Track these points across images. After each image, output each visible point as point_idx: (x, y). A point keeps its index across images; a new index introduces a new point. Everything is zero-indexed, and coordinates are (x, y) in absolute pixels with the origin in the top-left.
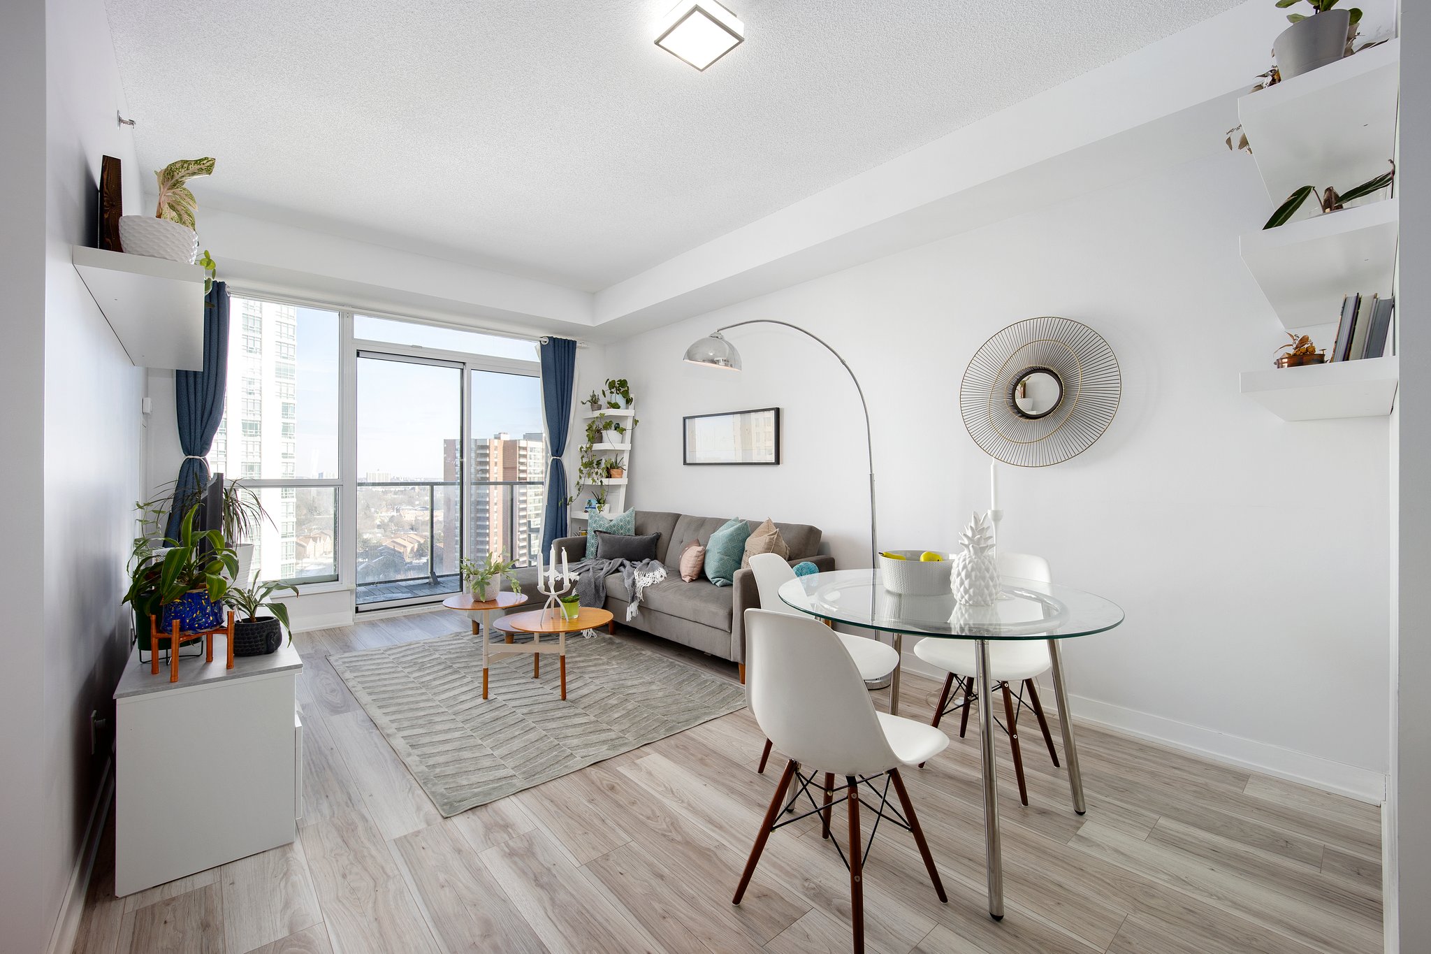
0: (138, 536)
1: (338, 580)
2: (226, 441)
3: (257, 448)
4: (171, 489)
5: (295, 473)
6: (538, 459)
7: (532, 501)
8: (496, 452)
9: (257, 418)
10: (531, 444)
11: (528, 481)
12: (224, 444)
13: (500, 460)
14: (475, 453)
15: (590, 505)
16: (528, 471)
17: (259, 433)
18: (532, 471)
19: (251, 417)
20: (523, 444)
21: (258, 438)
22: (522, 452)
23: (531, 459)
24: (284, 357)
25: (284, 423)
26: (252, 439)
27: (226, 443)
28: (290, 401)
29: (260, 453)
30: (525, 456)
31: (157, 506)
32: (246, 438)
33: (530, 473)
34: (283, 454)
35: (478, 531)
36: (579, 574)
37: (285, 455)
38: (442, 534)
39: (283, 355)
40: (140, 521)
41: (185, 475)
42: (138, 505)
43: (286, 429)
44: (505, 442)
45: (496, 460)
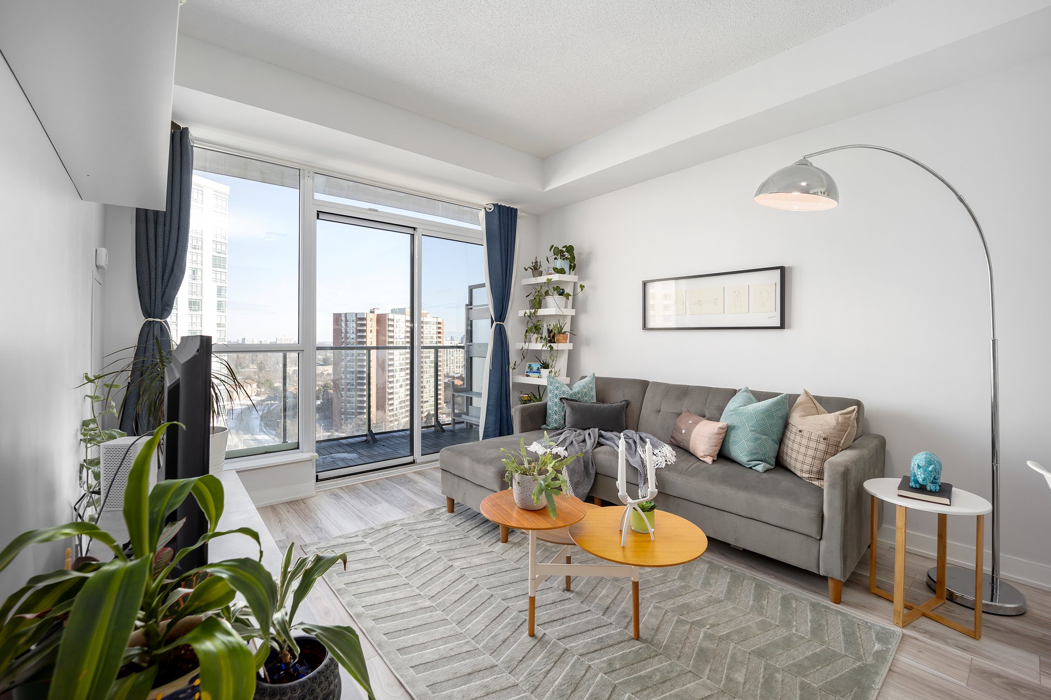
0: (88, 416)
1: (298, 448)
2: (177, 314)
3: (199, 319)
4: (129, 356)
5: (226, 338)
6: (402, 328)
7: (398, 359)
8: (371, 323)
9: (199, 297)
10: (397, 317)
11: (395, 345)
12: (175, 317)
13: (374, 328)
14: (356, 323)
15: (531, 369)
16: (395, 337)
17: (200, 309)
18: (397, 337)
19: (194, 297)
20: (391, 316)
21: (199, 313)
22: (391, 323)
23: (397, 328)
24: (218, 253)
25: (218, 301)
26: (195, 313)
27: (177, 316)
28: (223, 284)
29: (201, 323)
30: (393, 326)
31: (108, 380)
32: (191, 313)
33: (397, 338)
34: (217, 324)
35: (358, 381)
36: (566, 449)
37: (219, 325)
38: (332, 383)
39: (218, 251)
40: (90, 397)
41: (144, 339)
42: (87, 378)
43: (220, 306)
44: (378, 315)
45: (371, 329)
